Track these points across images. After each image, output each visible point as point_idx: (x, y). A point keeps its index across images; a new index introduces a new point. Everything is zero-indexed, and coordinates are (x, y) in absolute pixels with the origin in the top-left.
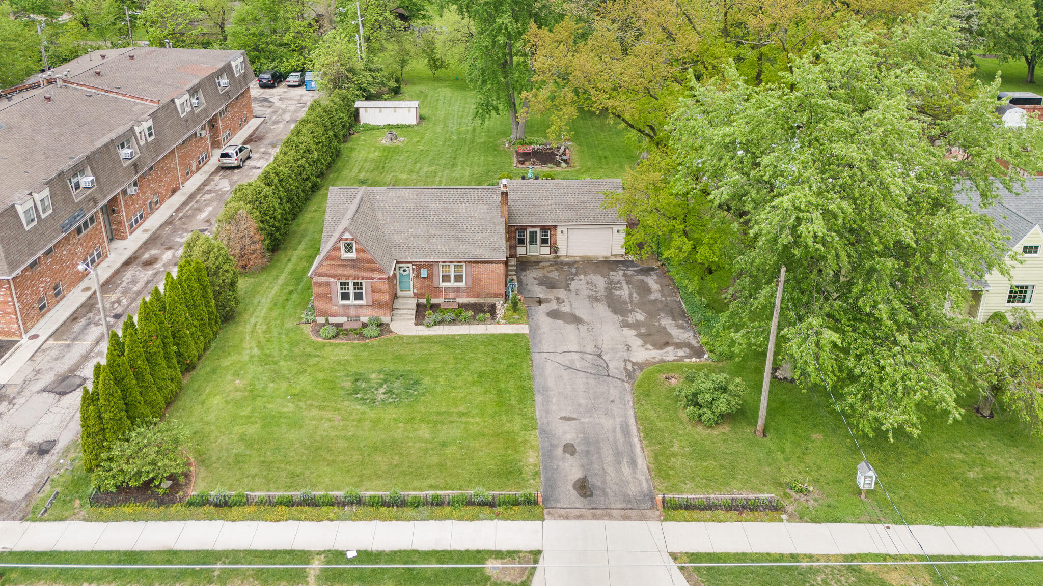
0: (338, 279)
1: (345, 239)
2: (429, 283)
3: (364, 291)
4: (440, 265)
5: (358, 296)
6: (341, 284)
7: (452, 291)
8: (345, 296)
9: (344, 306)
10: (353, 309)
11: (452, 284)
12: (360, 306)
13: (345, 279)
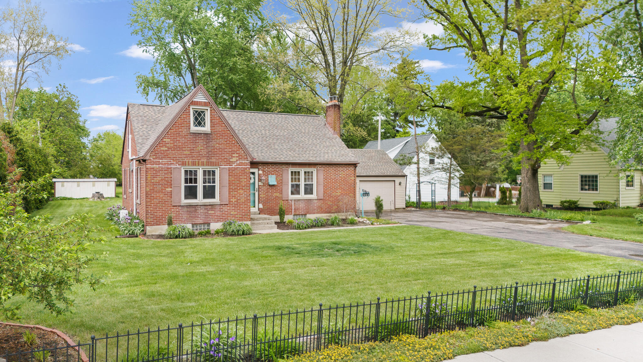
0: (184, 164)
1: (197, 103)
2: (278, 194)
3: (217, 184)
4: (291, 169)
5: (209, 192)
6: (186, 172)
7: (302, 205)
8: (191, 192)
9: (189, 206)
10: (201, 211)
11: (302, 195)
12: (212, 206)
13: (194, 164)
